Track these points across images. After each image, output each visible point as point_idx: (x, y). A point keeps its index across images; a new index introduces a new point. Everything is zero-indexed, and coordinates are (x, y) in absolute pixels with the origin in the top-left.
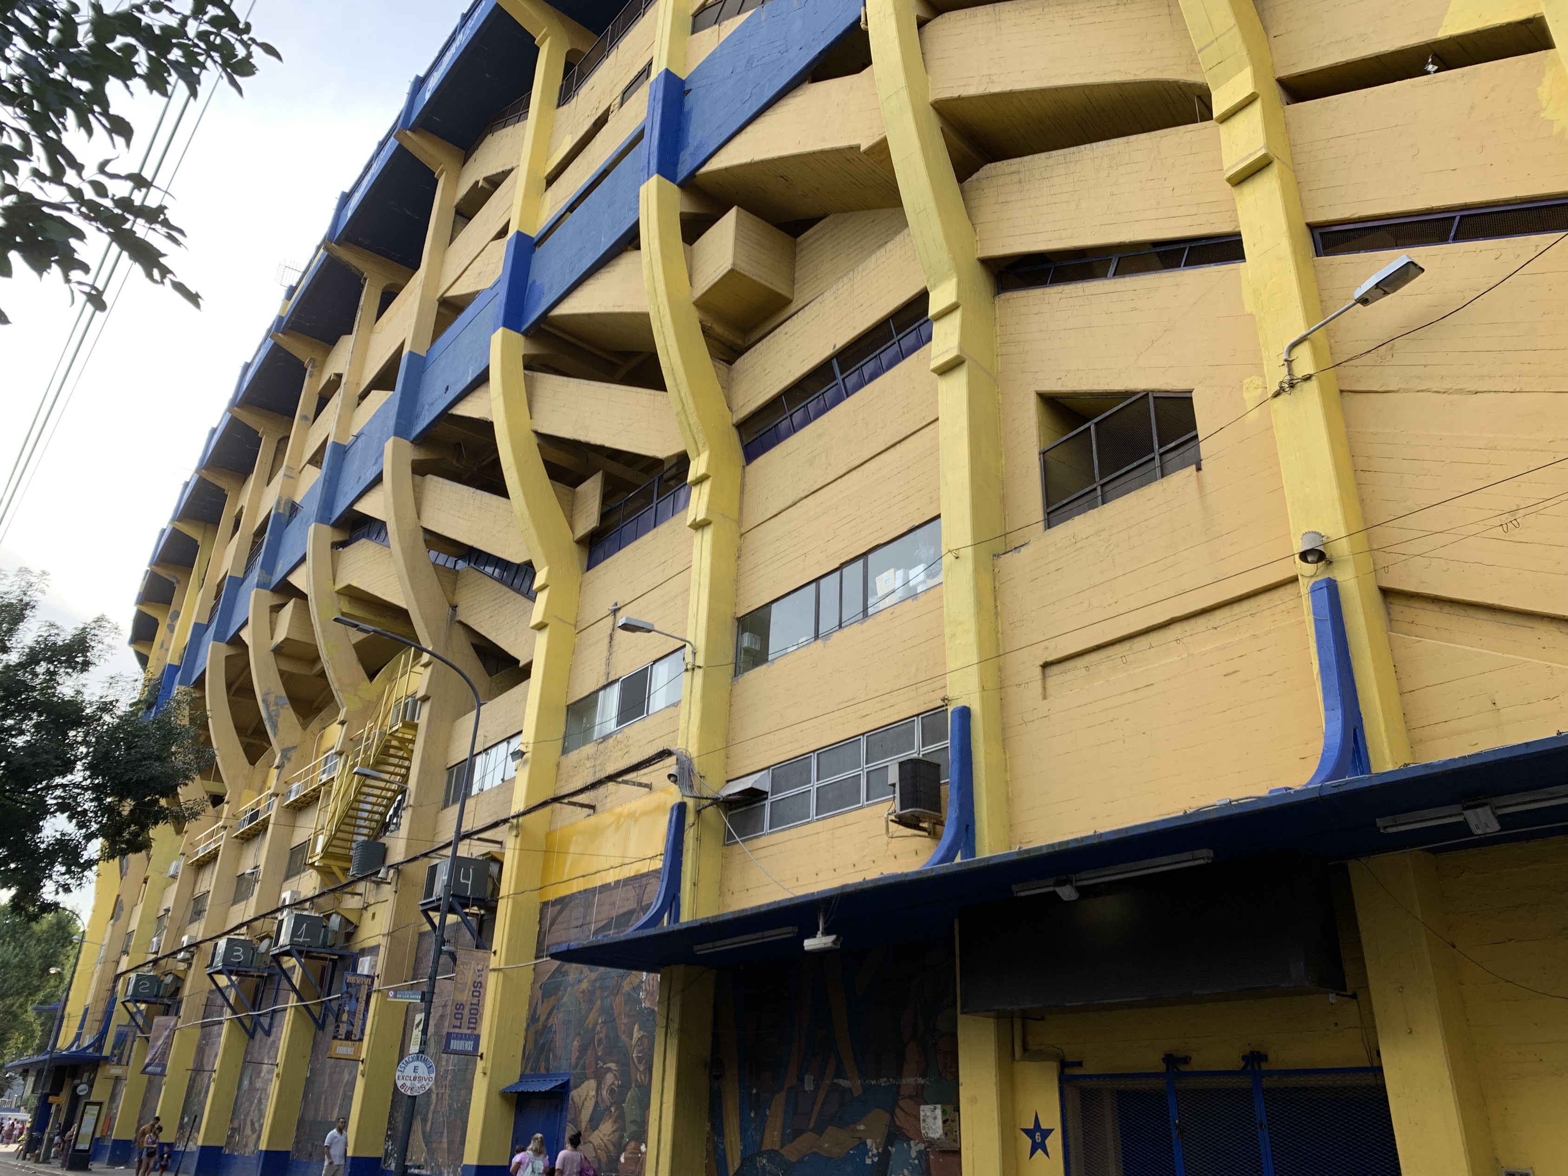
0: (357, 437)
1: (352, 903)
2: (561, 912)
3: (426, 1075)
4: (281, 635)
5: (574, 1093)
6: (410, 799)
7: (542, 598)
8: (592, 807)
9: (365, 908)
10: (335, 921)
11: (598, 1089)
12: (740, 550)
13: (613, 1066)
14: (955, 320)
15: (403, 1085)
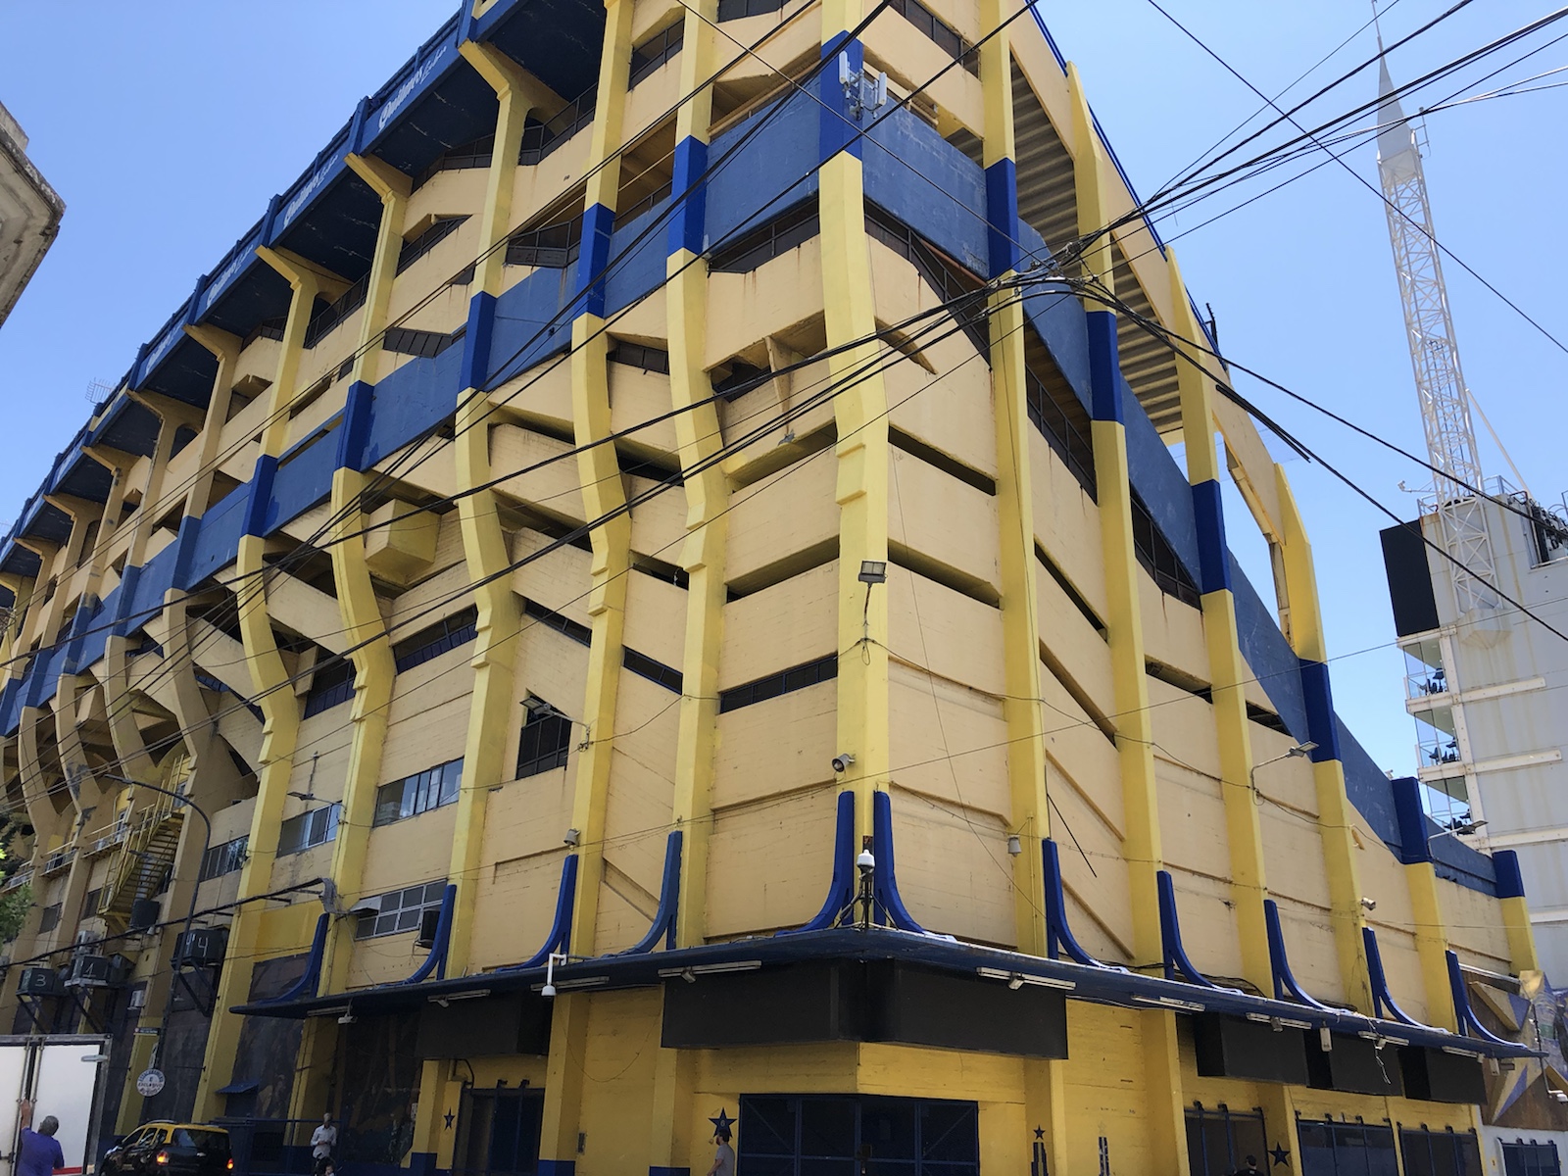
0: (149, 564)
1: (132, 946)
2: (265, 971)
3: (158, 1083)
4: (84, 714)
5: (260, 1094)
6: (175, 875)
7: (268, 741)
8: (289, 901)
9: (142, 951)
10: (117, 961)
11: (274, 1090)
12: (386, 737)
13: (282, 1076)
14: (488, 634)
15: (142, 1090)
